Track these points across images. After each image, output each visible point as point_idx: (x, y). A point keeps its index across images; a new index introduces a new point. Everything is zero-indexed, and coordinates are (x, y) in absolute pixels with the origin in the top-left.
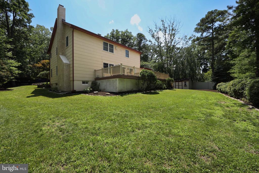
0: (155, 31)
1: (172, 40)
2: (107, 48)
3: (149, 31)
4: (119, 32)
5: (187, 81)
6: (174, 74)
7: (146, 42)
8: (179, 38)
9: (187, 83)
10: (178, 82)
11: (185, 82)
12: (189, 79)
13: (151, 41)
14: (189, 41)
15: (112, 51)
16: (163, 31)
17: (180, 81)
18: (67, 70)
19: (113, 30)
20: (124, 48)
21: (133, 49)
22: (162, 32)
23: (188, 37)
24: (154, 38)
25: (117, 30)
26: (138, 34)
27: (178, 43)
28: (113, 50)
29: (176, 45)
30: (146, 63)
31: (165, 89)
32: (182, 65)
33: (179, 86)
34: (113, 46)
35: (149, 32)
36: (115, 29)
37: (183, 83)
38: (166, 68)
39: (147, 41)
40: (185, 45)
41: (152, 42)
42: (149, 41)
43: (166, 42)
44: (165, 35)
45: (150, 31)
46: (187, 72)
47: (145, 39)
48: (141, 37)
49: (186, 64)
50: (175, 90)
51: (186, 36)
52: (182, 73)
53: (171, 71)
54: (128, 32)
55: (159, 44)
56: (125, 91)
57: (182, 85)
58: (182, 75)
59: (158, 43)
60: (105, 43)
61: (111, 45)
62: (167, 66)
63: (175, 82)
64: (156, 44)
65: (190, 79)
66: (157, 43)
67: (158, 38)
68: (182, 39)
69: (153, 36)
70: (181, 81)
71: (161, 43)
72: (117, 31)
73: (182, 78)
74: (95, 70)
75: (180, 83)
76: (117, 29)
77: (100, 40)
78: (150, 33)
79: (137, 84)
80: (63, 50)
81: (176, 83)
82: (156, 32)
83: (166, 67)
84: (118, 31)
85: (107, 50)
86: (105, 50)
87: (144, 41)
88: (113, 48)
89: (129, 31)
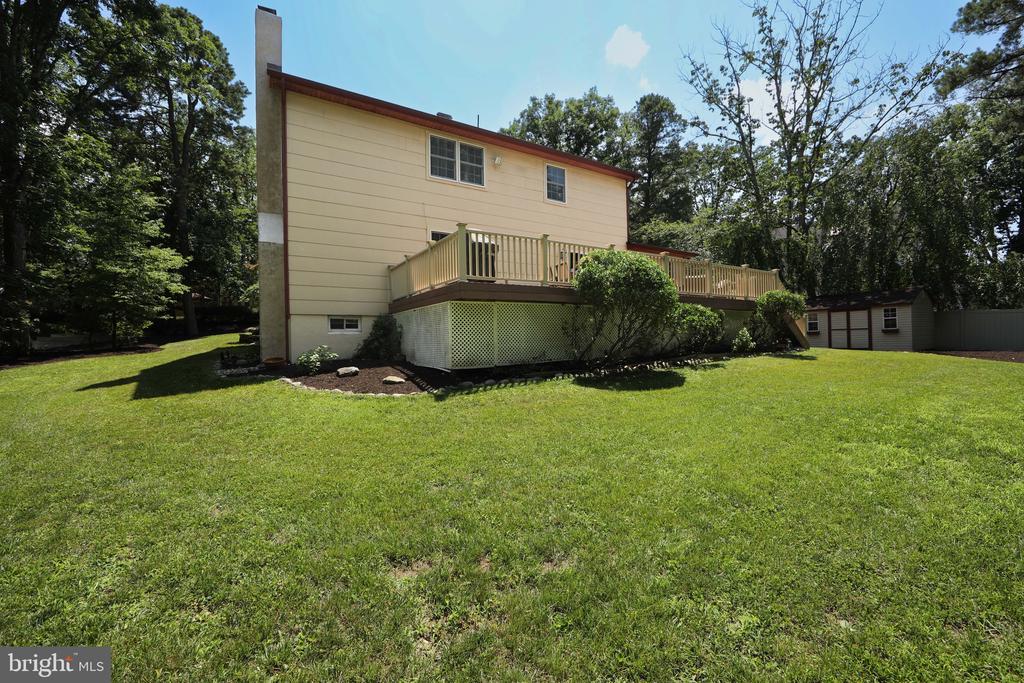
0: (722, 69)
1: (817, 101)
2: (452, 165)
3: (690, 77)
4: (558, 104)
5: (899, 305)
6: (825, 273)
7: (681, 134)
8: (856, 81)
9: (904, 317)
10: (848, 309)
11: (890, 313)
12: (916, 292)
13: (701, 120)
14: (917, 89)
15: (474, 175)
16: (764, 63)
17: (856, 308)
18: (272, 272)
19: (533, 99)
20: (540, 160)
21: (617, 170)
22: (760, 67)
23: (915, 69)
24: (713, 106)
25: (550, 100)
26: (643, 100)
27: (854, 109)
28: (480, 171)
29: (841, 121)
30: (673, 225)
31: (744, 351)
32: (873, 223)
33: (849, 330)
34: (480, 151)
35: (691, 82)
36: (541, 97)
37: (879, 316)
38: (778, 243)
39: (685, 125)
40: (892, 113)
41: (706, 127)
42: (693, 124)
43: (782, 114)
44: (773, 82)
45: (693, 74)
46: (905, 258)
47: (674, 118)
48: (655, 110)
49: (896, 216)
50: (812, 358)
51: (901, 66)
52: (870, 263)
53: (803, 257)
54: (597, 99)
55: (745, 130)
56: (496, 362)
57: (870, 329)
58: (871, 273)
59: (738, 125)
60: (442, 141)
61: (471, 150)
62: (789, 234)
63: (830, 312)
64: (725, 133)
65: (923, 294)
66: (732, 127)
67: (739, 102)
68: (874, 87)
69: (711, 98)
70: (867, 306)
71: (754, 124)
72: (550, 102)
73: (873, 291)
74: (389, 267)
75: (859, 318)
76: (549, 94)
77: (416, 128)
78: (695, 83)
79: (570, 331)
80: (272, 190)
81: (833, 315)
82: (730, 72)
83: (777, 238)
84: (556, 99)
85: (451, 175)
86: (442, 175)
87: (669, 129)
88: (480, 161)
89: (602, 94)
